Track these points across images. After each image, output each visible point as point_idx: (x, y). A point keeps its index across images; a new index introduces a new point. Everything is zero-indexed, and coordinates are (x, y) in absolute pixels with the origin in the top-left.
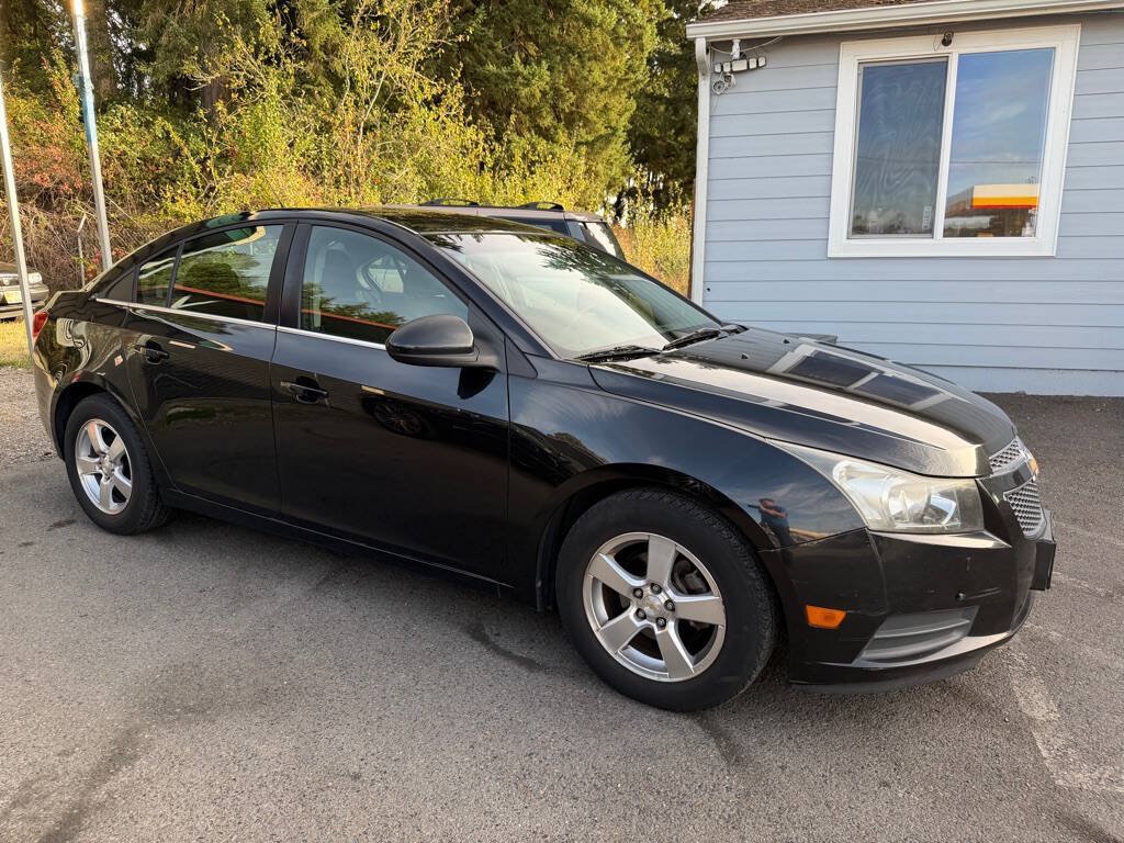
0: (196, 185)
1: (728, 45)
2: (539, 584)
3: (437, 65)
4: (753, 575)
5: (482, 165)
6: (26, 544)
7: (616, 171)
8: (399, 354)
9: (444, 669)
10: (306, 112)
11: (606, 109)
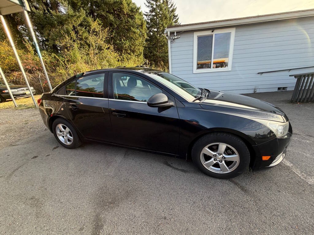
0: (63, 66)
1: (174, 33)
3: (108, 41)
5: (119, 60)
6: (48, 155)
7: (142, 60)
8: (149, 105)
10: (83, 51)
11: (139, 49)
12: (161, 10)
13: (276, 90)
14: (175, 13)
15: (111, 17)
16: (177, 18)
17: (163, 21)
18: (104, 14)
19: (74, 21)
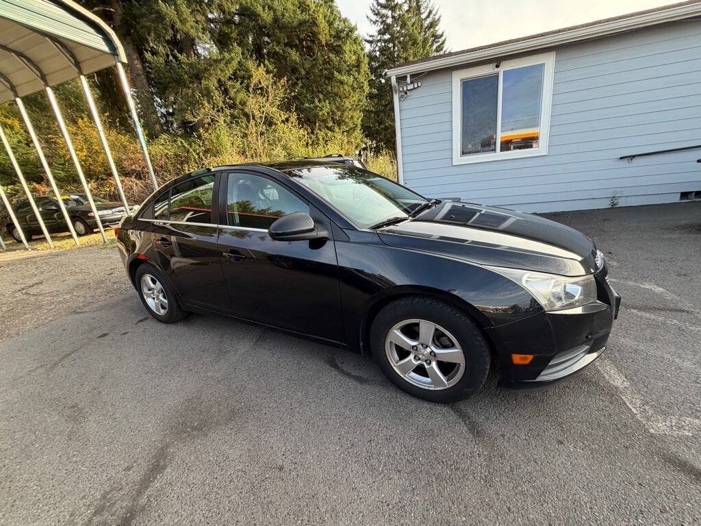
1: (405, 78)
2: (362, 344)
3: (285, 106)
4: (480, 339)
5: (307, 144)
6: (125, 333)
7: (358, 141)
8: (276, 236)
9: (319, 387)
10: (237, 130)
11: (352, 117)
12: (404, 26)
13: (677, 199)
14: (437, 29)
15: (294, 55)
16: (441, 40)
17: (407, 50)
18: (280, 49)
19: (221, 70)
